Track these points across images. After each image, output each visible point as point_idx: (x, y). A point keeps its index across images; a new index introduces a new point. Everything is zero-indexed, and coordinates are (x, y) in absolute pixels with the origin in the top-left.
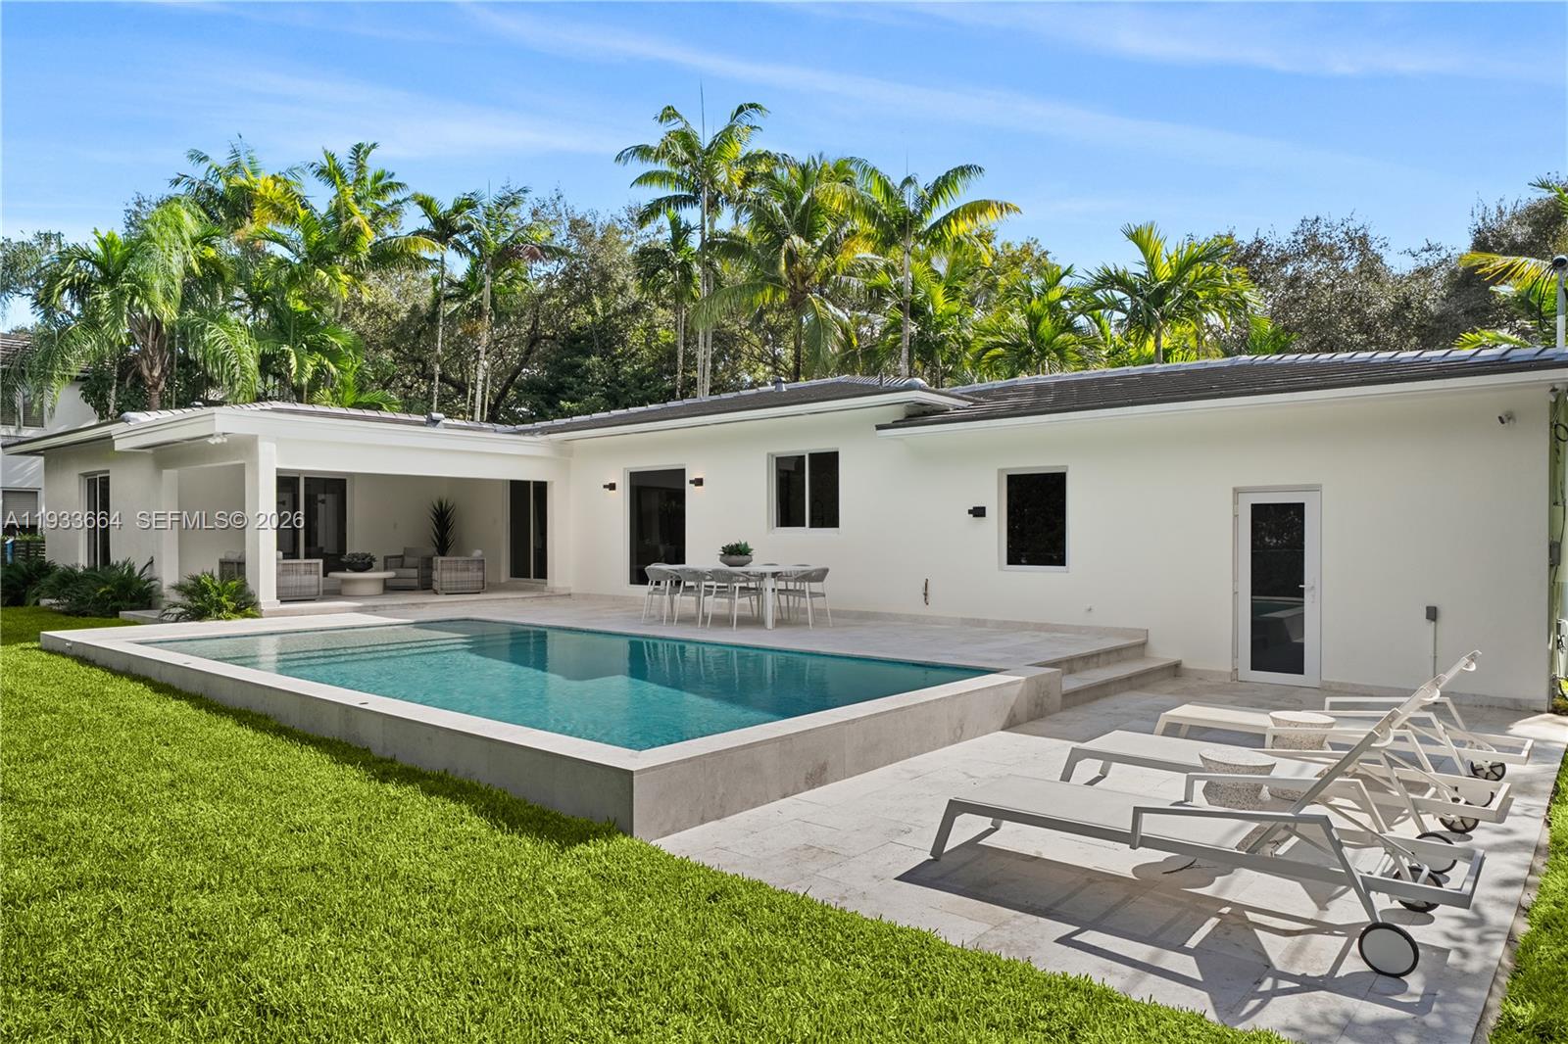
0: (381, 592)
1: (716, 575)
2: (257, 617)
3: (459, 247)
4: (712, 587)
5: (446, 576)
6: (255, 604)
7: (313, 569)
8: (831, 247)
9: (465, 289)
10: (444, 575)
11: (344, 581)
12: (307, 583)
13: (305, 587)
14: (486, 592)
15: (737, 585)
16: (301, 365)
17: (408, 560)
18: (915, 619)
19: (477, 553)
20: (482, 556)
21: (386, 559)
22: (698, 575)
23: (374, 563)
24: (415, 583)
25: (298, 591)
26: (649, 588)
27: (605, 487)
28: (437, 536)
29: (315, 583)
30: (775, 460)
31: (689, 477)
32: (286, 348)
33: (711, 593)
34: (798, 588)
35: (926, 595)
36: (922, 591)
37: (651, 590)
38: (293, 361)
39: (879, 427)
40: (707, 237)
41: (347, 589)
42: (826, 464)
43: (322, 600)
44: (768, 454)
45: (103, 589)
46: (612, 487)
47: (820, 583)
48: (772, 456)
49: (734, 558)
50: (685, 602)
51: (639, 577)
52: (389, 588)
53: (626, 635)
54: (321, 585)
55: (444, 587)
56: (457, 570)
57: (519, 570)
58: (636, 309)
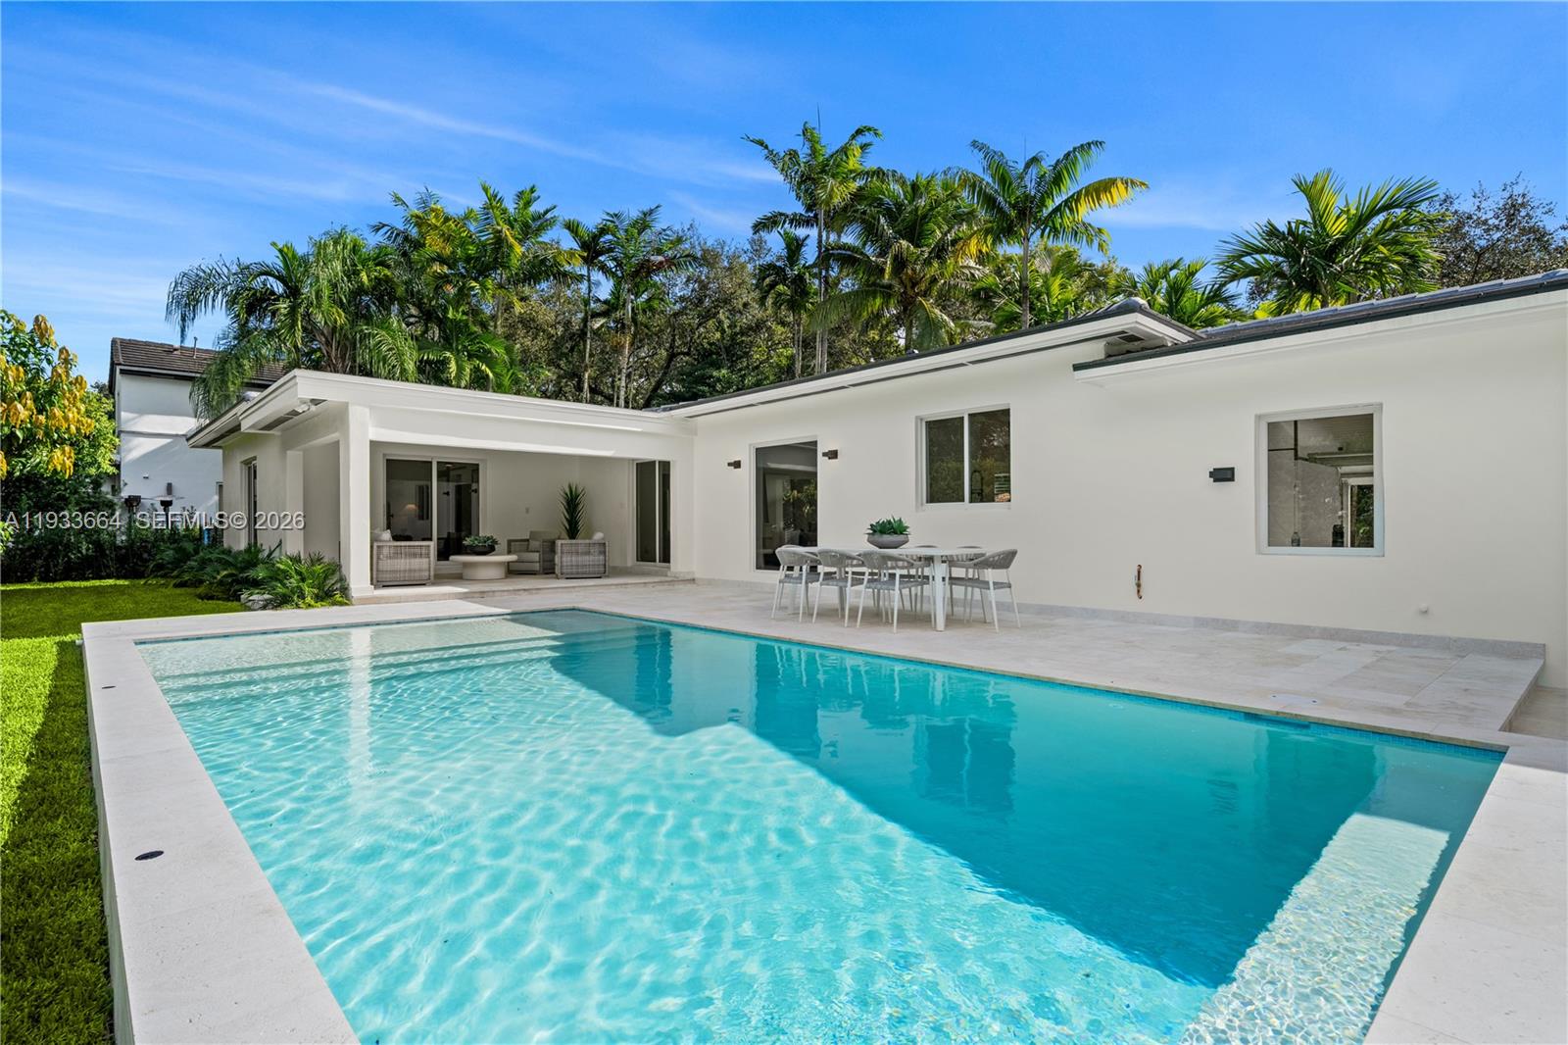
0: (503, 576)
1: (865, 559)
2: (346, 604)
3: (603, 268)
4: (863, 574)
5: (567, 559)
6: (345, 590)
7: (424, 551)
8: (940, 252)
9: (611, 307)
10: (564, 559)
11: (466, 565)
12: (417, 567)
13: (415, 571)
14: (608, 577)
15: (898, 572)
16: (460, 369)
17: (534, 544)
18: (1123, 617)
19: (598, 536)
20: (603, 539)
21: (510, 542)
22: (842, 559)
23: (496, 546)
24: (537, 567)
25: (402, 575)
26: (780, 574)
27: (729, 464)
28: (567, 519)
29: (425, 566)
30: (924, 424)
31: (821, 449)
32: (448, 354)
33: (861, 582)
34: (970, 576)
35: (1139, 585)
36: (1134, 582)
37: (783, 577)
38: (453, 366)
39: (1077, 367)
40: (823, 249)
41: (468, 573)
42: (993, 425)
43: (434, 584)
44: (917, 418)
45: (225, 572)
46: (737, 465)
47: (1004, 570)
48: (921, 420)
49: (887, 538)
50: (824, 594)
51: (769, 561)
52: (512, 571)
53: (754, 637)
54: (432, 569)
55: (565, 571)
56: (577, 553)
57: (645, 554)
58: (759, 326)
